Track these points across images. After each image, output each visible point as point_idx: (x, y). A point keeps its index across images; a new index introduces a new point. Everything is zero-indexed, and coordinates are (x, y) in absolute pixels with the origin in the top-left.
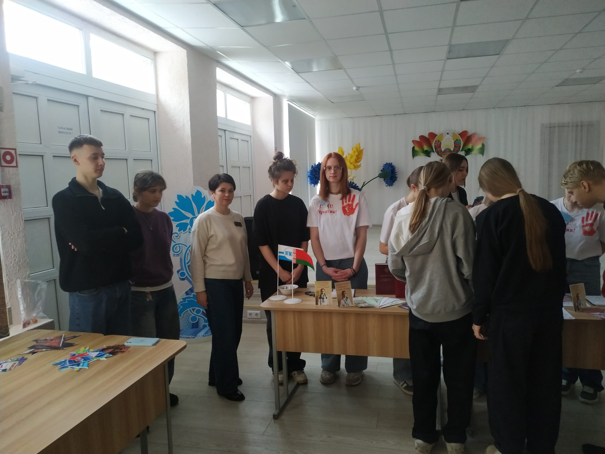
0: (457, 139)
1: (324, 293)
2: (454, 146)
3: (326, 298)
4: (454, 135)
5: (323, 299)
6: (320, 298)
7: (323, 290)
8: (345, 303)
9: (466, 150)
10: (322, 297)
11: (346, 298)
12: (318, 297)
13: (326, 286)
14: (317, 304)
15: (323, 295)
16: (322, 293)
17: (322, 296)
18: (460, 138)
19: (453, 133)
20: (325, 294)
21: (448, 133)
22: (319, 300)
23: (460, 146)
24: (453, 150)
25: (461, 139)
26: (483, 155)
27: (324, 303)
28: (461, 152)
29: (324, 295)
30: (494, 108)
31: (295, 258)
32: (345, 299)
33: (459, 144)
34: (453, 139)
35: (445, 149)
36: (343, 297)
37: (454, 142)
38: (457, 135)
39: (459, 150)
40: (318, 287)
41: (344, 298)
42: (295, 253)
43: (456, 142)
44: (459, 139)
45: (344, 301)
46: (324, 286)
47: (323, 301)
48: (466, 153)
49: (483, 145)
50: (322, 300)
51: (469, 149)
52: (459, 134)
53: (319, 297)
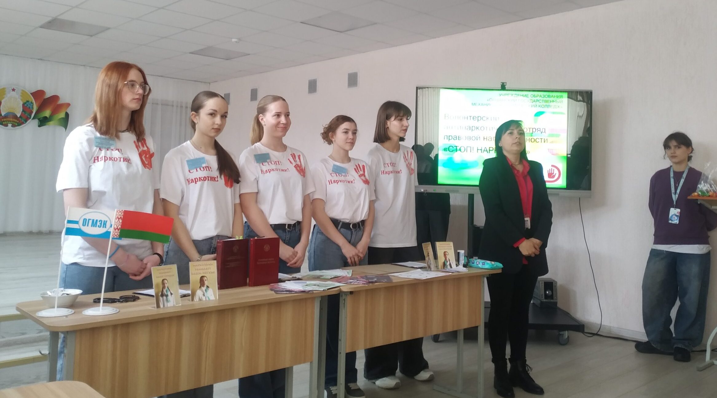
0: (28, 100)
1: (166, 285)
2: (23, 110)
3: (171, 294)
4: (23, 93)
5: (167, 296)
6: (162, 295)
7: (166, 281)
8: (204, 295)
9: (40, 118)
10: (165, 294)
11: (205, 287)
12: (158, 295)
13: (169, 274)
14: (158, 306)
15: (166, 289)
16: (164, 287)
17: (165, 291)
18: (33, 99)
19: (23, 90)
20: (168, 287)
21: (14, 89)
22: (161, 298)
23: (32, 112)
24: (20, 116)
25: (34, 102)
26: (66, 129)
27: (168, 304)
28: (33, 120)
29: (168, 290)
30: (84, 66)
31: (118, 228)
32: (204, 289)
33: (29, 108)
34: (22, 100)
35: (7, 112)
36: (201, 285)
37: (23, 105)
38: (29, 95)
39: (29, 117)
40: (157, 277)
41: (202, 288)
42: (121, 218)
43: (26, 105)
44: (30, 101)
45: (202, 291)
46: (167, 274)
47: (167, 301)
48: (40, 123)
49: (67, 115)
50: (165, 298)
51: (46, 118)
52: (31, 94)
53: (160, 293)
